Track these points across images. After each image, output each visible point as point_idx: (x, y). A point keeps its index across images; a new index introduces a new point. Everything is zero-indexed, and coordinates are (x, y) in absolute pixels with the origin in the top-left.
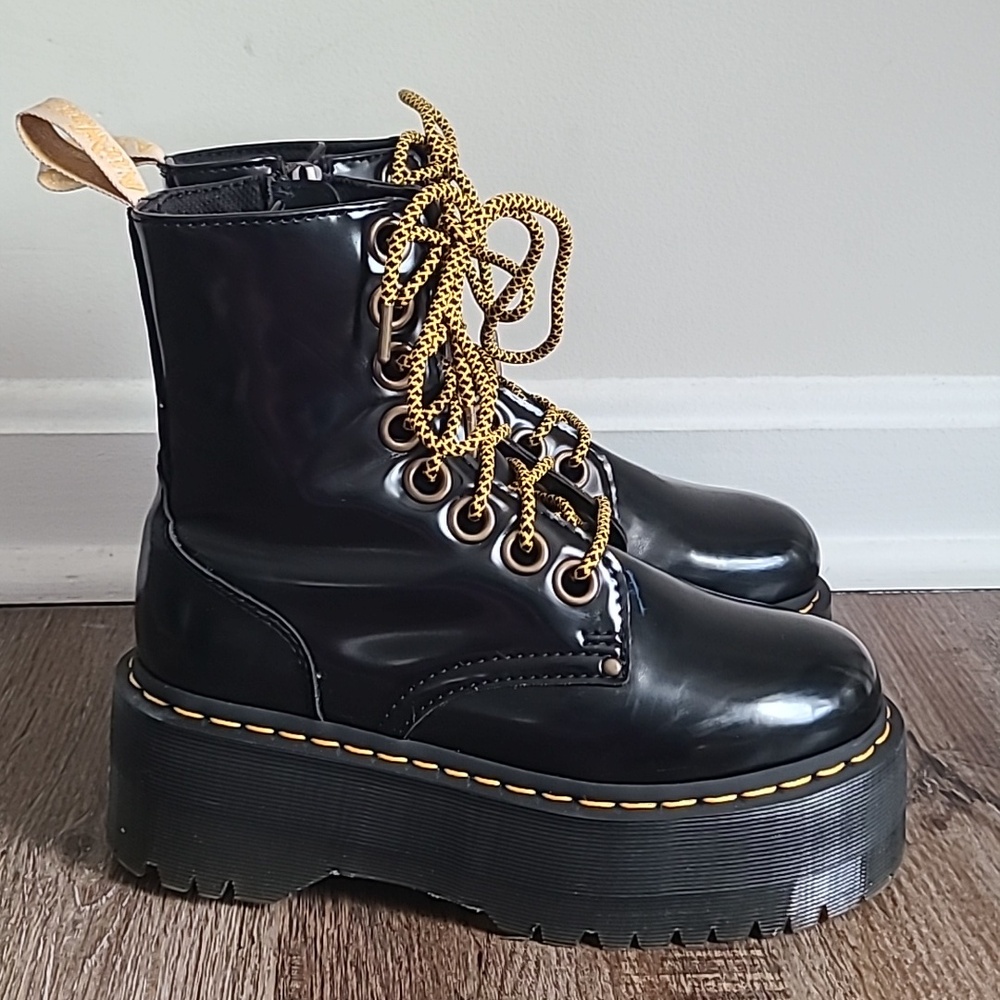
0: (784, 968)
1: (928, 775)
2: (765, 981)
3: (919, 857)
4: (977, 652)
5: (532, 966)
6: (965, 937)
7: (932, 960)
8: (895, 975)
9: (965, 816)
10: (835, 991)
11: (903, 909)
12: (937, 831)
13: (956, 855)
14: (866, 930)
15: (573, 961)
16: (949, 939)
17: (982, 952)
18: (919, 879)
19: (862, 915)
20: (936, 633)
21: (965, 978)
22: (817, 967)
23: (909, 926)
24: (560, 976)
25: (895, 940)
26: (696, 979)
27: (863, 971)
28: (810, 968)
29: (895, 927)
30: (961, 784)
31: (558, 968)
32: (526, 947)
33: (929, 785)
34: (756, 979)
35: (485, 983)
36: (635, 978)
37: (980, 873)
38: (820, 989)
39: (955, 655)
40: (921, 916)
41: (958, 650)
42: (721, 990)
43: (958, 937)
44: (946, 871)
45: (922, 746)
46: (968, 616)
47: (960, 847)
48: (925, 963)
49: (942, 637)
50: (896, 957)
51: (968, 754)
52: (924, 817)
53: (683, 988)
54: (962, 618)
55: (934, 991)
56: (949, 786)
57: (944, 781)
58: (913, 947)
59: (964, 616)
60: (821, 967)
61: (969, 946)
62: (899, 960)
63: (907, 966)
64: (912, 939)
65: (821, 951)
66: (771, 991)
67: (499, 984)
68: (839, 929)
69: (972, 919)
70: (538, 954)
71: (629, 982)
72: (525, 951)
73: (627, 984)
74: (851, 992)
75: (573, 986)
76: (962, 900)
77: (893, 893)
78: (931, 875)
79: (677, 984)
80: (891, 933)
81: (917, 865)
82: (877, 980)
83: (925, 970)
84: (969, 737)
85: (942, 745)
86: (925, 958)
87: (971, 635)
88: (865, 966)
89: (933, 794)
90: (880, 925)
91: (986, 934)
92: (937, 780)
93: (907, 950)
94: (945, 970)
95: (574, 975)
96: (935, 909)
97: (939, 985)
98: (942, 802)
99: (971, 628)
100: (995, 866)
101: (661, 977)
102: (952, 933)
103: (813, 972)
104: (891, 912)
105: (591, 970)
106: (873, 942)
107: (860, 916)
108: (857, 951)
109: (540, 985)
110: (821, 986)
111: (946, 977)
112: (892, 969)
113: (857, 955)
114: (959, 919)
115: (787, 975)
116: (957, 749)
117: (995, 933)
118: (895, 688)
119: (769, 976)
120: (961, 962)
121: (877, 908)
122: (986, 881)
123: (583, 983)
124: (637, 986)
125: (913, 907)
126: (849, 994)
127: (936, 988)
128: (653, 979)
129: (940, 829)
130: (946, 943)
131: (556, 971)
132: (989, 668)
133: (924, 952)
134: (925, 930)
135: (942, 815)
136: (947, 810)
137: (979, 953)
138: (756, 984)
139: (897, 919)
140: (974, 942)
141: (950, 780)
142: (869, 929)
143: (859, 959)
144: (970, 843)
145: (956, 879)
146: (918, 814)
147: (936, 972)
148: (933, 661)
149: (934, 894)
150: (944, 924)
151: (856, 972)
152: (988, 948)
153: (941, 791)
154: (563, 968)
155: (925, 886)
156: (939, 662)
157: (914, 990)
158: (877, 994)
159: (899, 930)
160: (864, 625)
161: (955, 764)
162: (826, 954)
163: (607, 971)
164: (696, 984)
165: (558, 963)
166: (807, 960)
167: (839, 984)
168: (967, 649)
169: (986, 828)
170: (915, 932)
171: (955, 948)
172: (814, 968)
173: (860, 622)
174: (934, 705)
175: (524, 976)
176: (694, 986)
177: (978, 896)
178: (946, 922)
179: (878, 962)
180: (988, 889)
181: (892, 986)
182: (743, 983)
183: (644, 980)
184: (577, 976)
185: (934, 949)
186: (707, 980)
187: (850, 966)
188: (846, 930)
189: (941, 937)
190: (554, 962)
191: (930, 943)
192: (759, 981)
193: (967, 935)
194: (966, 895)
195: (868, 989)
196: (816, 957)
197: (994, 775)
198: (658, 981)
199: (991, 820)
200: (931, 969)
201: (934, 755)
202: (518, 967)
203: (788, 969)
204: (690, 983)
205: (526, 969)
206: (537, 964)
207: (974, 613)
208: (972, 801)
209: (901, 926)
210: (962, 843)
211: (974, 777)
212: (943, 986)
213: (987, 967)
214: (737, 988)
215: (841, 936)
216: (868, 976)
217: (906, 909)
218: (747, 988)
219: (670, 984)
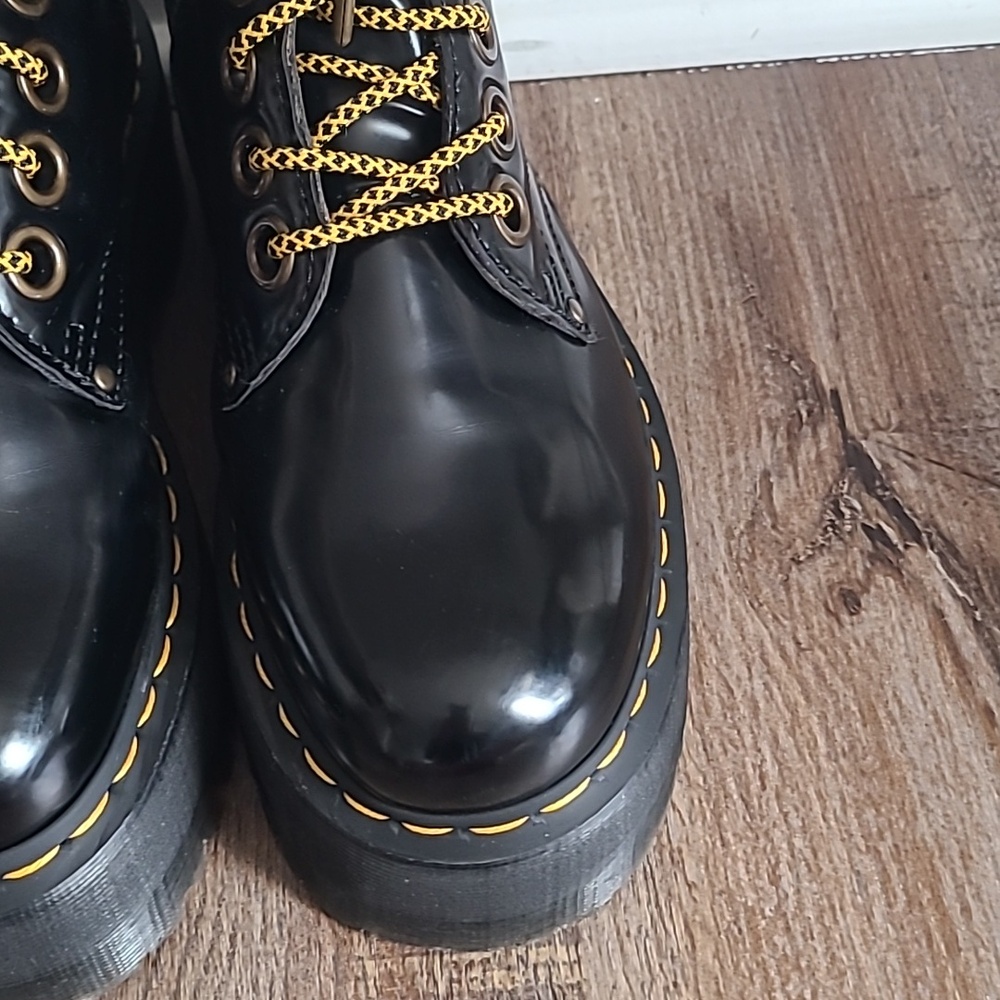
0: (585, 935)
1: (848, 493)
2: (553, 962)
3: (812, 680)
4: (963, 195)
5: (224, 945)
6: (856, 856)
7: (800, 906)
8: (744, 943)
9: (892, 582)
10: (653, 981)
11: (773, 795)
12: (845, 617)
13: (865, 671)
14: (714, 843)
15: (285, 931)
16: (831, 861)
17: (875, 888)
18: (805, 728)
19: (712, 811)
20: (905, 152)
21: (844, 947)
22: (633, 932)
23: (777, 834)
24: (263, 966)
25: (752, 867)
26: (455, 963)
27: (698, 935)
28: (623, 932)
29: (757, 838)
30: (895, 508)
31: (260, 947)
32: (220, 906)
33: (847, 512)
34: (542, 960)
35: (154, 985)
36: (370, 965)
37: (896, 712)
38: (633, 980)
39: (928, 205)
40: (797, 810)
41: (933, 193)
42: (489, 986)
43: (846, 856)
44: (847, 708)
45: (850, 424)
46: (961, 110)
47: (874, 652)
48: (789, 916)
49: (914, 162)
50: (750, 904)
51: (916, 439)
52: (830, 588)
53: (436, 983)
54: (950, 113)
55: (794, 976)
56: (877, 513)
57: (873, 504)
58: (775, 880)
59: (954, 110)
60: (640, 932)
61: (858, 873)
62: (753, 909)
63: (763, 923)
64: (778, 863)
65: (643, 893)
66: (560, 987)
67: (174, 986)
68: (675, 846)
69: (870, 813)
70: (236, 919)
71: (360, 974)
72: (219, 913)
73: (357, 979)
74: (675, 984)
75: (279, 986)
76: (863, 773)
77: (763, 760)
78: (823, 717)
79: (428, 974)
80: (749, 850)
81: (807, 698)
82: (716, 956)
83: (788, 929)
84: (922, 398)
85: (879, 420)
86: (791, 906)
87: (959, 157)
88: (704, 926)
89: (850, 533)
90: (734, 835)
91: (884, 848)
92: (862, 504)
93: (768, 886)
94: (816, 929)
95: (283, 963)
96: (819, 794)
97: (803, 964)
98: (862, 552)
99: (962, 141)
100: (921, 693)
101: (407, 959)
102: (838, 847)
103: (625, 939)
104: (755, 802)
105: (310, 950)
106: (722, 869)
107: (708, 815)
108: (695, 894)
109: (232, 988)
110: (635, 972)
111: (816, 944)
112: (740, 931)
113: (695, 900)
114: (851, 813)
115: (588, 949)
116: (899, 429)
117: (900, 844)
118: (828, 288)
119: (562, 954)
120: (842, 909)
121: (735, 797)
122: (903, 729)
123: (295, 980)
124: (371, 983)
125: (788, 790)
126: (672, 988)
127: (798, 967)
128: (395, 968)
129: (852, 614)
130: (827, 869)
131: (258, 954)
132: (975, 234)
133: (791, 891)
134: (798, 842)
135: (858, 581)
136: (867, 571)
137: (870, 890)
138: (541, 971)
139: (762, 818)
140: (868, 865)
141: (880, 498)
142: (718, 843)
143: (695, 912)
144: (891, 644)
145: (859, 725)
146: (823, 579)
147: (803, 934)
148: (894, 222)
149: (823, 761)
150: (829, 827)
151: (686, 939)
152: (886, 881)
153: (864, 526)
154: (269, 948)
155: (812, 744)
156: (902, 225)
157: (766, 977)
158: (713, 987)
159: (762, 840)
160: (799, 139)
161: (894, 463)
162: (649, 903)
163: (330, 951)
164: (455, 976)
165: (264, 938)
166: (621, 916)
167: (661, 966)
168: (948, 189)
169: (918, 608)
170: (785, 846)
171: (837, 881)
172: (628, 934)
173: (794, 131)
174: (880, 325)
175: (211, 970)
176: (451, 981)
177: (886, 764)
178: (833, 823)
179: (722, 914)
180: (903, 747)
181: (736, 966)
182: (522, 969)
183: (382, 969)
184: (287, 961)
185: (806, 884)
186: (471, 964)
187: (680, 927)
188: (684, 847)
189: (820, 855)
190: (258, 936)
191: (803, 870)
192: (546, 964)
193: (860, 850)
194: (870, 758)
195: (700, 973)
196: (634, 907)
197: (948, 487)
198: (401, 972)
199: (929, 589)
200: (797, 927)
201: (863, 442)
202: (204, 949)
203: (590, 938)
204: (446, 974)
205: (215, 954)
206: (233, 938)
207: (970, 103)
208: (906, 547)
209: (766, 834)
210: (878, 643)
211: (917, 492)
212: (808, 967)
213: (878, 919)
214: (513, 980)
215: (677, 862)
216: (704, 947)
217: (778, 796)
218: (528, 981)
219: (419, 976)
